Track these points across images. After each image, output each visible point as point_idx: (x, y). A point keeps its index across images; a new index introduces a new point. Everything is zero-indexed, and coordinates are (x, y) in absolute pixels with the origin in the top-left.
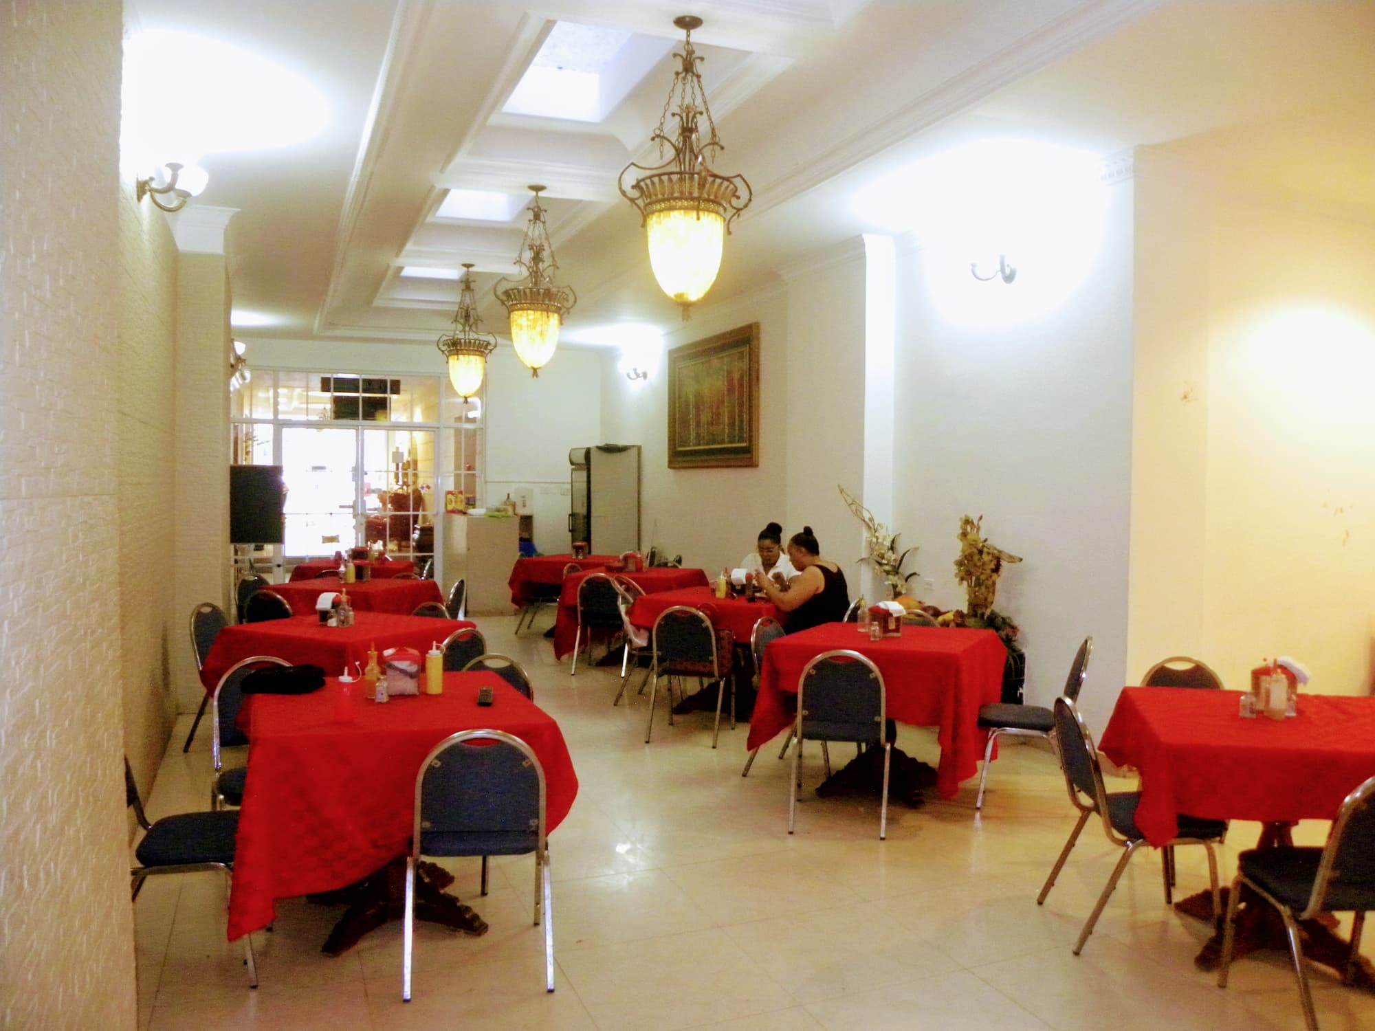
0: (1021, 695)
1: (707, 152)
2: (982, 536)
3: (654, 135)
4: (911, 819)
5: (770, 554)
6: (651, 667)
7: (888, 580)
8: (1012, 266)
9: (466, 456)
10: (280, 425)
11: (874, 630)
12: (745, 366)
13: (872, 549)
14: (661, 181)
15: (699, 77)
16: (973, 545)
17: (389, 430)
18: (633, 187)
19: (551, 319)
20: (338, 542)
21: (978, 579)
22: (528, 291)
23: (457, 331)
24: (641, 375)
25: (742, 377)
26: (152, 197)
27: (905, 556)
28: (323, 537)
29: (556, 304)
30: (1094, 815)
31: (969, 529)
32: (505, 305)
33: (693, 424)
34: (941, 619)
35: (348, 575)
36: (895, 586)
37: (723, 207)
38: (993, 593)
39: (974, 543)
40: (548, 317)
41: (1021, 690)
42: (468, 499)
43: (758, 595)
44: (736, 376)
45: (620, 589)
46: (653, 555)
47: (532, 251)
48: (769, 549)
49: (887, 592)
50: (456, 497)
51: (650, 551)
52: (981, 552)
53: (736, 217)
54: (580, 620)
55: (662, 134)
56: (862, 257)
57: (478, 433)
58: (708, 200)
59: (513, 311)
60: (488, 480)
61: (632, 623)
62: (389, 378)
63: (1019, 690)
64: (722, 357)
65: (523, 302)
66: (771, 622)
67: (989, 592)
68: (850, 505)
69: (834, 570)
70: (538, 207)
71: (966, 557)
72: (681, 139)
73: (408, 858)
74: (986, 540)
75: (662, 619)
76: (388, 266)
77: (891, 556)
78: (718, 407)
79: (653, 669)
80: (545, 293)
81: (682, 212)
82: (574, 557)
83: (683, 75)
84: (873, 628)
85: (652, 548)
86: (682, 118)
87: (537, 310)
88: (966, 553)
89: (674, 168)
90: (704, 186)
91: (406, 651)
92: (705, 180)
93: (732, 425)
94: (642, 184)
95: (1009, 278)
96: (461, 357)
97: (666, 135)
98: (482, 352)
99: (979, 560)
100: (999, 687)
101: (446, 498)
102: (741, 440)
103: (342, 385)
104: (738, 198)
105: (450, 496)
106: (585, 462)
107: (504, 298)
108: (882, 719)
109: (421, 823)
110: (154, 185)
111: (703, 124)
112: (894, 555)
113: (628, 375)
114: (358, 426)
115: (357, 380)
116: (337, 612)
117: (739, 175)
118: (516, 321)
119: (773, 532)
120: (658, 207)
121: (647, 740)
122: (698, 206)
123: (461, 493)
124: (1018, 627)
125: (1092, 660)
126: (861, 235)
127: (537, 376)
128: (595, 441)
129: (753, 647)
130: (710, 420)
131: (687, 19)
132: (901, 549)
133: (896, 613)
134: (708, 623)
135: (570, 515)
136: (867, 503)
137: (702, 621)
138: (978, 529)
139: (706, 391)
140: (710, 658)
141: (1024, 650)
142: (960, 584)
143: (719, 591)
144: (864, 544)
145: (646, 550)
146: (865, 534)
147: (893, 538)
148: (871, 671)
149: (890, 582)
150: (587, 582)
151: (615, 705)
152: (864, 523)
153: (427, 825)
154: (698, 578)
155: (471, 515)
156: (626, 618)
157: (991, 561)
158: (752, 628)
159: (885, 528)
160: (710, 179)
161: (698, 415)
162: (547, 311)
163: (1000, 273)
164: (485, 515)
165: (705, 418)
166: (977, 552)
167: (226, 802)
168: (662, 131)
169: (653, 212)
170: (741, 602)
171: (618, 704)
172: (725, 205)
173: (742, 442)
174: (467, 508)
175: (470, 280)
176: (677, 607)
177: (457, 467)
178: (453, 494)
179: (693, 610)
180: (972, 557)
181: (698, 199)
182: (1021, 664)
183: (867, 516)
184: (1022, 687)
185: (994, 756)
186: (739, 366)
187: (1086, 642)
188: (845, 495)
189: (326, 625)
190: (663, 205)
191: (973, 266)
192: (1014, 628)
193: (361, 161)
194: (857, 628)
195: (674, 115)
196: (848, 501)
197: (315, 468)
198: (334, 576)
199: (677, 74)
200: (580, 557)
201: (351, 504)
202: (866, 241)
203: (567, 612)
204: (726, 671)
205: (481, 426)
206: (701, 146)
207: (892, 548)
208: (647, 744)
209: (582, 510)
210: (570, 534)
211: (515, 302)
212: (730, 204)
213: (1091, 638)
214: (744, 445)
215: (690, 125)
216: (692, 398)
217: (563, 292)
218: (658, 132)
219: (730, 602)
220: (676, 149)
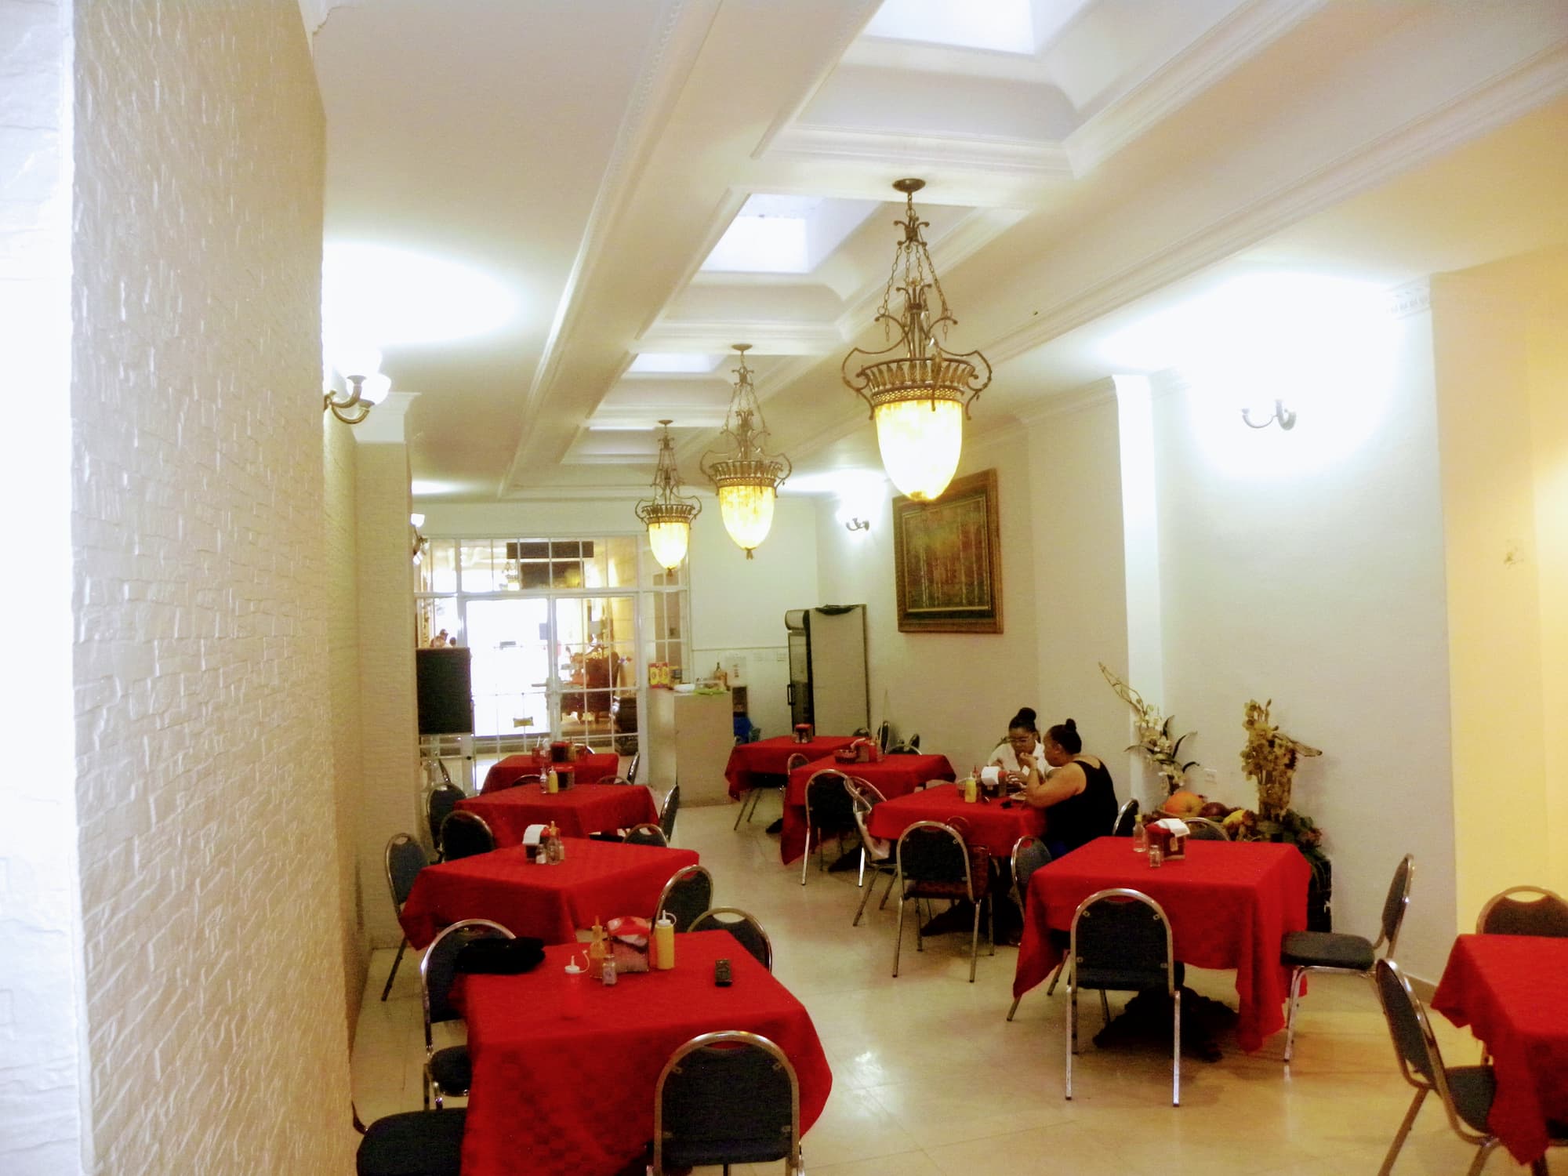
0: (1328, 909)
1: (937, 331)
2: (1272, 724)
3: (878, 315)
4: (1209, 1077)
5: (1024, 744)
6: (895, 873)
7: (1162, 770)
8: (1291, 410)
9: (669, 618)
10: (463, 598)
11: (1154, 856)
12: (982, 517)
13: (1143, 736)
14: (890, 369)
15: (924, 244)
16: (1262, 735)
17: (582, 598)
18: (858, 375)
19: (764, 492)
20: (532, 725)
21: (1269, 774)
22: (738, 464)
23: (655, 495)
24: (862, 525)
25: (978, 532)
26: (333, 409)
27: (1182, 743)
28: (514, 719)
29: (769, 476)
30: (1431, 1093)
31: (1256, 715)
32: (712, 480)
33: (925, 583)
34: (1227, 820)
35: (550, 784)
36: (1171, 778)
37: (960, 391)
38: (1289, 791)
39: (1263, 733)
40: (761, 492)
41: (1328, 904)
42: (674, 672)
43: (1013, 796)
44: (972, 529)
45: (856, 792)
46: (885, 731)
47: (739, 417)
48: (1022, 739)
49: (1162, 785)
50: (660, 670)
51: (882, 725)
52: (1272, 744)
53: (975, 398)
54: (809, 823)
55: (887, 314)
56: (1113, 400)
57: (681, 596)
58: (945, 387)
59: (722, 487)
60: (693, 648)
61: (871, 836)
62: (581, 540)
63: (1325, 904)
64: (956, 507)
65: (732, 476)
66: (1033, 840)
67: (1284, 791)
68: (1114, 685)
69: (1097, 766)
70: (744, 368)
71: (1254, 749)
72: (908, 315)
73: (648, 1167)
74: (1277, 728)
75: (907, 836)
76: (578, 427)
77: (1165, 743)
78: (953, 564)
79: (897, 875)
80: (756, 466)
81: (915, 402)
82: (797, 741)
83: (907, 243)
84: (1152, 853)
85: (884, 723)
86: (907, 292)
87: (750, 485)
88: (1255, 745)
89: (903, 352)
90: (938, 374)
91: (633, 923)
92: (940, 367)
93: (970, 584)
94: (868, 372)
95: (1288, 424)
96: (662, 525)
97: (891, 314)
98: (686, 517)
99: (1270, 752)
100: (1305, 914)
101: (649, 672)
102: (981, 603)
103: (530, 550)
104: (976, 377)
105: (653, 670)
106: (803, 627)
107: (711, 472)
108: (1170, 967)
109: (662, 1134)
110: (336, 399)
111: (932, 299)
112: (1168, 741)
113: (848, 526)
114: (549, 595)
115: (547, 544)
116: (546, 847)
117: (976, 352)
118: (726, 497)
119: (1025, 719)
120: (888, 397)
121: (895, 973)
122: (933, 394)
123: (665, 665)
124: (1321, 831)
125: (1415, 883)
126: (1110, 377)
127: (752, 557)
128: (813, 603)
129: (1014, 871)
130: (944, 576)
131: (908, 182)
132: (1176, 732)
133: (1179, 833)
134: (959, 839)
135: (789, 686)
136: (1133, 682)
137: (951, 838)
138: (1267, 715)
139: (938, 546)
140: (963, 879)
141: (1329, 857)
142: (1249, 779)
143: (969, 794)
144: (1132, 729)
145: (876, 725)
146: (1133, 718)
147: (1165, 720)
148: (1154, 912)
149: (1166, 774)
150: (816, 779)
151: (855, 925)
152: (1131, 705)
153: (668, 1135)
154: (942, 768)
155: (677, 692)
156: (863, 827)
157: (1285, 755)
158: (1012, 850)
159: (1155, 711)
160: (945, 364)
161: (930, 572)
162: (760, 485)
163: (1276, 418)
164: (694, 692)
165: (939, 574)
166: (1267, 744)
167: (442, 1091)
168: (886, 309)
169: (882, 403)
170: (994, 809)
171: (858, 924)
172: (962, 389)
173: (983, 605)
174: (672, 682)
175: (669, 438)
176: (923, 823)
177: (659, 635)
178: (657, 667)
179: (942, 825)
180: (1261, 748)
181: (933, 387)
182: (1327, 874)
183: (1134, 698)
184: (1329, 900)
185: (1303, 991)
186: (975, 519)
187: (1406, 861)
188: (1108, 676)
189: (534, 862)
190: (893, 396)
191: (1245, 411)
192: (1315, 831)
193: (552, 347)
194: (1132, 848)
195: (898, 289)
196: (1111, 682)
197: (504, 644)
198: (535, 782)
199: (900, 243)
200: (804, 741)
201: (544, 681)
202: (1117, 383)
203: (793, 809)
204: (981, 893)
205: (685, 588)
206: (932, 323)
207: (1165, 733)
208: (896, 979)
209: (803, 678)
210: (790, 707)
211: (723, 477)
212: (969, 386)
213: (1412, 857)
214: (986, 608)
215: (917, 301)
216: (923, 556)
217: (777, 463)
218: (882, 311)
219: (984, 810)
220: (903, 326)
